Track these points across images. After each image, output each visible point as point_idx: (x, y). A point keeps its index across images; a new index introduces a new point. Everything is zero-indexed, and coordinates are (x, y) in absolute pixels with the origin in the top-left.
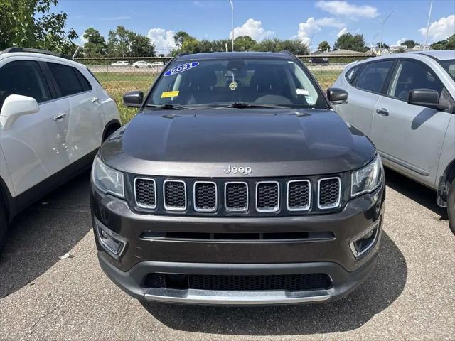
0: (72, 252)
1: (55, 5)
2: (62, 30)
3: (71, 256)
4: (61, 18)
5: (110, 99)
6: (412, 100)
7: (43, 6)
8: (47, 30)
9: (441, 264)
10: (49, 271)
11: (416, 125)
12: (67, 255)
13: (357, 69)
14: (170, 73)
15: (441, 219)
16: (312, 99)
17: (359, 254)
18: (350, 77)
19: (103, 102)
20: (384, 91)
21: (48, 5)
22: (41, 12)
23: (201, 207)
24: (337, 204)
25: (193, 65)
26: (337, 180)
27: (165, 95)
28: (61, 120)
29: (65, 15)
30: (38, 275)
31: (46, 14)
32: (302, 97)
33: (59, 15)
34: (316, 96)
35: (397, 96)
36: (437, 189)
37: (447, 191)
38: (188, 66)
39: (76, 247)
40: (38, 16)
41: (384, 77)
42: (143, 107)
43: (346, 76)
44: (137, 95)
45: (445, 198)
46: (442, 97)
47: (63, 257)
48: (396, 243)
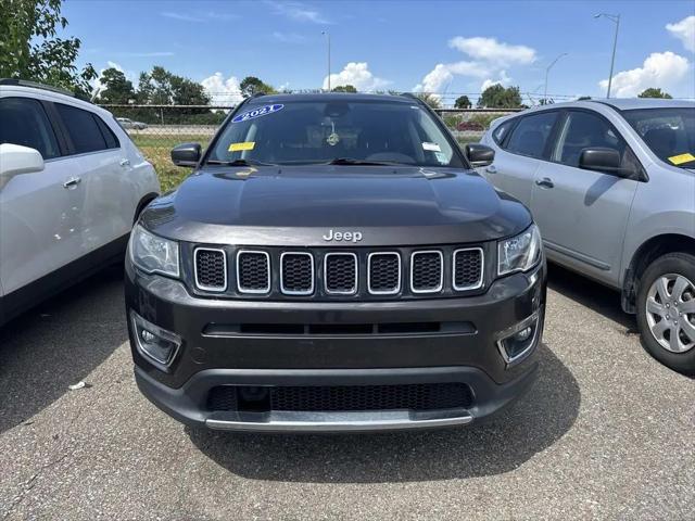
0: (90, 378)
1: (64, 26)
2: (72, 63)
3: (87, 386)
4: (72, 47)
5: (146, 163)
6: (583, 164)
7: (44, 27)
8: (48, 63)
9: (628, 388)
11: (590, 199)
12: (82, 384)
13: (508, 125)
14: (241, 118)
15: (628, 332)
16: (444, 156)
17: (511, 359)
18: (499, 136)
19: (136, 166)
20: (546, 155)
21: (53, 25)
22: (41, 35)
23: (292, 288)
24: (480, 284)
25: (275, 108)
26: (478, 252)
27: (233, 148)
28: (75, 187)
29: (77, 41)
30: (36, 411)
31: (49, 38)
32: (430, 153)
33: (68, 41)
34: (450, 152)
35: (564, 161)
36: (621, 287)
37: (635, 290)
38: (268, 109)
39: (94, 373)
40: (36, 42)
41: (546, 135)
42: (202, 164)
43: (494, 135)
44: (192, 149)
45: (633, 301)
46: (625, 158)
47: (74, 387)
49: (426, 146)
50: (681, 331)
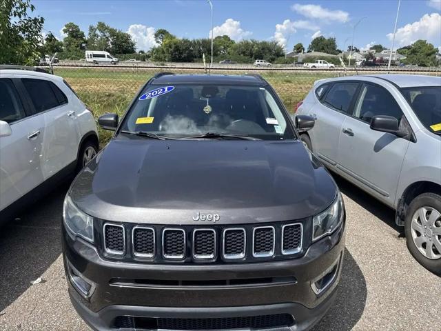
0: (44, 276)
1: (32, 10)
2: (39, 33)
3: (43, 281)
4: (38, 22)
5: (87, 111)
6: (374, 126)
7: (19, 11)
8: (24, 33)
9: (397, 285)
10: (20, 298)
11: (378, 148)
12: (39, 279)
13: (327, 86)
14: (145, 97)
15: (399, 236)
16: (280, 130)
17: (320, 291)
18: (320, 93)
19: (79, 115)
20: (350, 112)
21: (25, 10)
22: (17, 16)
24: (299, 249)
25: (168, 89)
26: (299, 225)
27: (140, 121)
29: (42, 19)
30: (8, 304)
31: (23, 18)
32: (272, 126)
33: (36, 19)
34: (284, 124)
35: (361, 118)
36: (396, 208)
37: (405, 211)
38: (164, 90)
39: (48, 271)
40: (14, 21)
42: (118, 133)
43: (316, 92)
44: (112, 119)
45: (403, 218)
46: (401, 124)
47: (35, 282)
48: (358, 263)
49: (269, 121)
50: (434, 245)
